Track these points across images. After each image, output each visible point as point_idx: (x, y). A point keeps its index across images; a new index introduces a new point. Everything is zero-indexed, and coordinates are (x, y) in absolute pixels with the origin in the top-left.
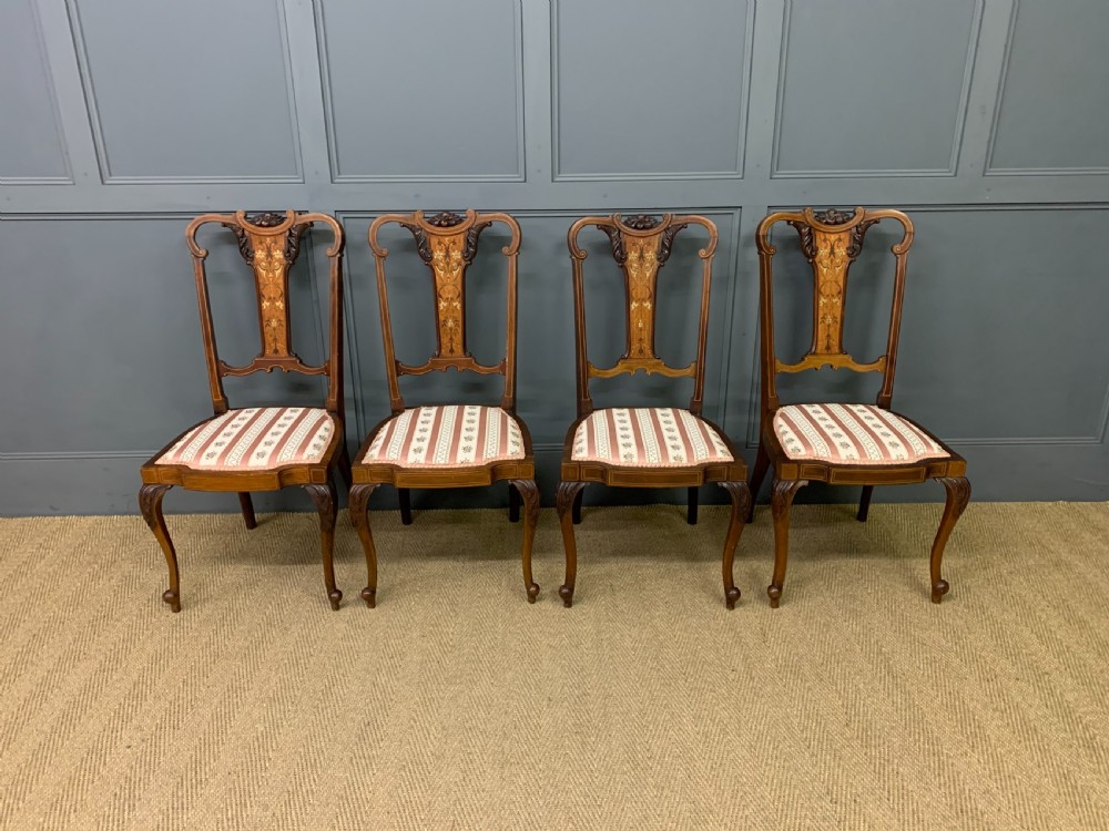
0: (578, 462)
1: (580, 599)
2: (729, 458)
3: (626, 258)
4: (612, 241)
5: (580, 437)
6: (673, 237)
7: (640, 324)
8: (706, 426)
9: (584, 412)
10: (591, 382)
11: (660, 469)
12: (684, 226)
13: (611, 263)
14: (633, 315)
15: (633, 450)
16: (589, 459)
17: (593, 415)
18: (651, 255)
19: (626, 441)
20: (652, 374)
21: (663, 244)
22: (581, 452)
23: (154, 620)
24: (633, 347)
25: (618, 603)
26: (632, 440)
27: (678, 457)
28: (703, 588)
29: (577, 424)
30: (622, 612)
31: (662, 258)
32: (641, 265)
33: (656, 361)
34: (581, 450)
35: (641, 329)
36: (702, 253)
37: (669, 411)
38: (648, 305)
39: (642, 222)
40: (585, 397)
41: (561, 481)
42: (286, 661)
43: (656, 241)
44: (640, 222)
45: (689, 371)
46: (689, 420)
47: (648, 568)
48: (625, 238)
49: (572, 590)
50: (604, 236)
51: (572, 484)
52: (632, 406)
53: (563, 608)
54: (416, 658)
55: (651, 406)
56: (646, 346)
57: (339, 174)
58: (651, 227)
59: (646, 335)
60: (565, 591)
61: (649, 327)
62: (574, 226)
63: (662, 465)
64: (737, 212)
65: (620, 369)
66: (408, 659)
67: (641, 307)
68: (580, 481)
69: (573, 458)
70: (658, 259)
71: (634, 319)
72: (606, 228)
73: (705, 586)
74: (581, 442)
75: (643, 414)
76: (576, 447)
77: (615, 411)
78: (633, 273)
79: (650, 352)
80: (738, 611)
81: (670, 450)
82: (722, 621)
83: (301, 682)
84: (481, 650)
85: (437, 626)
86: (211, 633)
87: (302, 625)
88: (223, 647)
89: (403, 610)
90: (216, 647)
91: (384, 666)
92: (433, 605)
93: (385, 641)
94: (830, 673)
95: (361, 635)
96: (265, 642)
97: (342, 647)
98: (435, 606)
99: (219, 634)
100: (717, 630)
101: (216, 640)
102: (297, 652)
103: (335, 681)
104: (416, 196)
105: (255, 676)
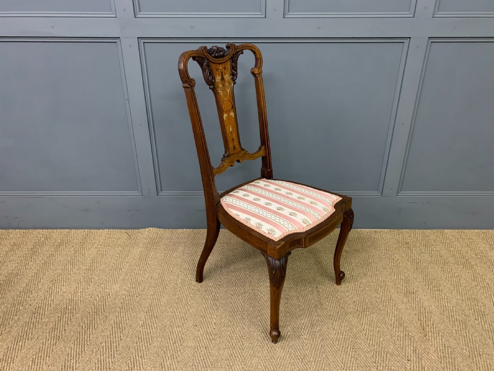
23: (21, 308)
30: (326, 309)
42: (104, 344)
54: (191, 343)
57: (140, 11)
64: (407, 42)
66: (185, 344)
82: (393, 318)
83: (112, 363)
84: (234, 339)
85: (205, 317)
86: (57, 320)
87: (117, 314)
88: (63, 331)
89: (183, 304)
90: (59, 331)
91: (169, 350)
92: (202, 300)
93: (170, 328)
94: (477, 365)
95: (155, 323)
96: (91, 328)
97: (142, 333)
98: (204, 300)
99: (62, 320)
100: (391, 325)
101: (59, 325)
102: (112, 337)
103: (135, 362)
104: (192, 27)
105: (82, 357)
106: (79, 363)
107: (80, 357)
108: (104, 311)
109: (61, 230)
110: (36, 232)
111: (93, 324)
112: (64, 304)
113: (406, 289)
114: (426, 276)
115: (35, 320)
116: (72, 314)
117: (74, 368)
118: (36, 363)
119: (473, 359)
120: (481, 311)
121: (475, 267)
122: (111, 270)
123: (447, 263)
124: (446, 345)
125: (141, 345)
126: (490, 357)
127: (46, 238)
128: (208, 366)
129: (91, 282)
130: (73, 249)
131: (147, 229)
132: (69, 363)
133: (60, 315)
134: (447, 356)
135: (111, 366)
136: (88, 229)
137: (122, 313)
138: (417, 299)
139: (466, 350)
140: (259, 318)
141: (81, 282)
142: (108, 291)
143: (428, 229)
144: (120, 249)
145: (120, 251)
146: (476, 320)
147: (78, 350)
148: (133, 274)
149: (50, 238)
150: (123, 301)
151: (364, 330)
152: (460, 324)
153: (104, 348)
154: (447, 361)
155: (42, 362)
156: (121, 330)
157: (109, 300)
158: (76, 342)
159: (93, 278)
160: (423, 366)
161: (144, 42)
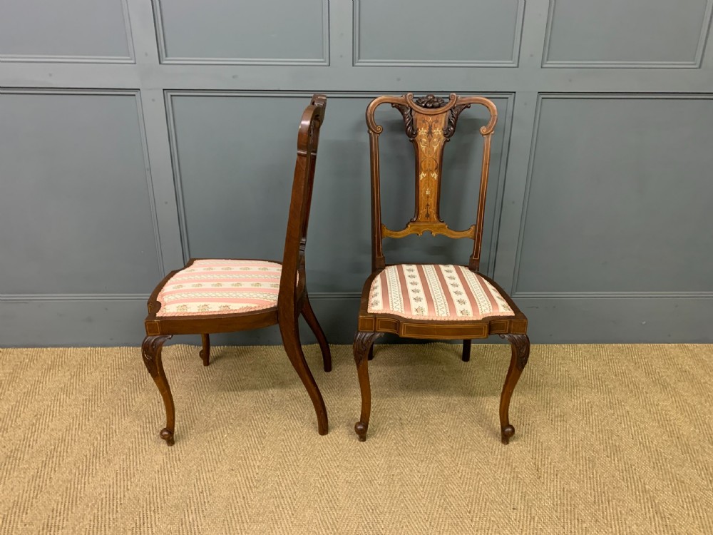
0: (373, 314)
1: (373, 434)
2: (510, 313)
3: (417, 134)
4: (404, 118)
5: (375, 291)
6: (457, 115)
7: (428, 192)
8: (485, 281)
9: (377, 268)
10: (384, 241)
11: (449, 322)
12: (468, 106)
13: (403, 138)
14: (421, 185)
15: (424, 304)
16: (384, 312)
17: (386, 270)
18: (438, 132)
19: (416, 295)
20: (436, 235)
21: (450, 122)
22: (376, 305)
24: (421, 212)
25: (407, 436)
26: (422, 295)
27: (464, 312)
28: (480, 421)
29: (372, 278)
30: (411, 446)
31: (448, 134)
32: (430, 140)
33: (441, 224)
34: (376, 303)
35: (428, 197)
36: (483, 130)
37: (451, 267)
38: (435, 175)
39: (431, 102)
40: (379, 255)
41: (358, 331)
42: (104, 496)
43: (443, 119)
44: (430, 102)
45: (469, 233)
46: (470, 276)
47: (431, 401)
48: (415, 116)
49: (366, 427)
50: (397, 115)
51: (368, 335)
52: (419, 263)
53: (357, 441)
54: (224, 493)
55: (435, 263)
56: (432, 211)
57: (166, 56)
58: (439, 107)
59: (432, 201)
60: (359, 427)
61: (434, 195)
62: (372, 104)
63: (451, 319)
64: (511, 97)
65: (409, 230)
66: (216, 494)
67: (429, 178)
68: (375, 332)
69: (369, 311)
70: (445, 135)
71: (422, 188)
72: (400, 107)
73: (482, 420)
74: (376, 295)
75: (429, 270)
76: (372, 300)
77: (405, 267)
78: (422, 147)
79: (435, 216)
80: (512, 444)
81: (456, 304)
82: (499, 456)
83: (113, 519)
84: (283, 485)
85: (245, 459)
86: (40, 466)
87: (124, 457)
88: (48, 480)
89: (217, 442)
90: (42, 479)
91: (194, 502)
92: (243, 437)
93: (197, 474)
94: (603, 513)
95: (176, 468)
96: (87, 475)
97: (157, 481)
98: (245, 438)
99: (47, 466)
100: (495, 465)
101: (43, 472)
102: (115, 486)
103: (145, 518)
104: (234, 77)
105: (72, 513)
106: (67, 520)
107: (70, 513)
108: (107, 453)
109: (53, 349)
110: (16, 351)
111: (91, 470)
112: (51, 445)
113: (519, 420)
114: (547, 403)
115: (9, 466)
116: (61, 458)
117: (60, 527)
118: (8, 522)
119: (599, 506)
120: (616, 446)
121: (612, 391)
122: (120, 400)
123: (577, 386)
124: (565, 489)
125: (155, 496)
126: (621, 503)
127: (31, 360)
128: (245, 521)
129: (92, 416)
130: (68, 373)
131: (174, 346)
132: (54, 521)
133: (44, 459)
134: (565, 502)
135: (111, 524)
136: (91, 347)
137: (131, 456)
138: (533, 432)
139: (591, 495)
140: (319, 459)
141: (77, 417)
142: (114, 427)
143: (556, 343)
144: (135, 371)
145: (135, 375)
146: (608, 457)
147: (67, 504)
148: (151, 405)
149: (37, 359)
150: (134, 440)
151: (458, 472)
152: (586, 462)
153: (104, 500)
154: (565, 509)
155: (16, 520)
156: (129, 477)
157: (114, 439)
158: (65, 494)
159: (95, 411)
160: (533, 515)
161: (172, 96)
